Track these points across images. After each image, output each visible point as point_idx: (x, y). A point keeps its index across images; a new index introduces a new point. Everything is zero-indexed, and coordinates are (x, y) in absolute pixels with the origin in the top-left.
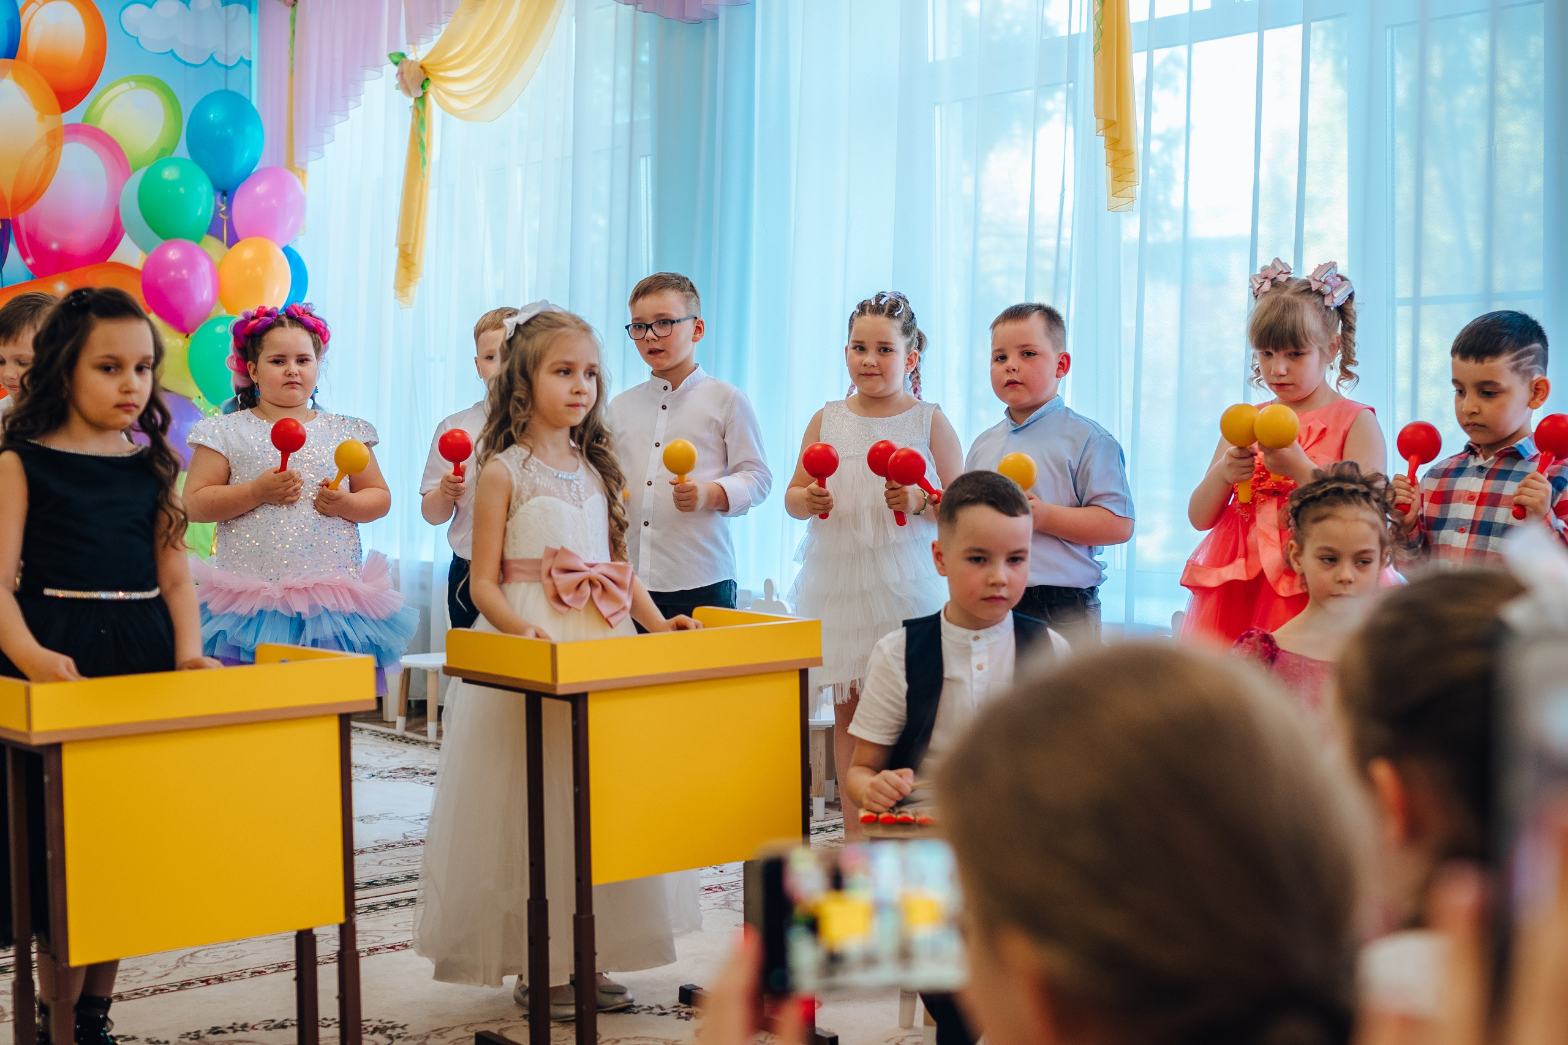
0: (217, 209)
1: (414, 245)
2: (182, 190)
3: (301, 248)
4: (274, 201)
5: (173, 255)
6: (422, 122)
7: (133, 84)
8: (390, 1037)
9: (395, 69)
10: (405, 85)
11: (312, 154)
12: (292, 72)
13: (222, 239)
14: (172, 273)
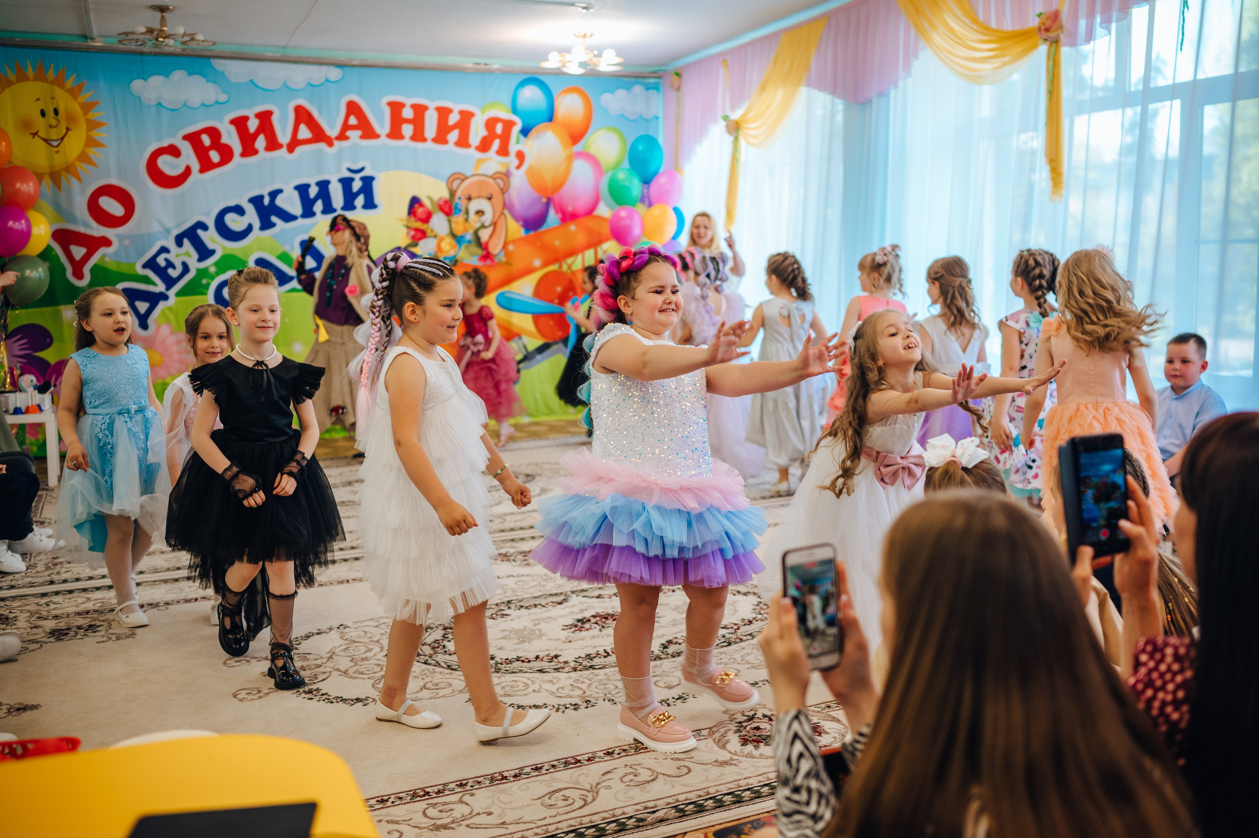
0: (643, 190)
2: (627, 183)
4: (668, 186)
5: (624, 214)
6: (737, 149)
7: (604, 130)
9: (724, 123)
10: (729, 131)
14: (624, 222)
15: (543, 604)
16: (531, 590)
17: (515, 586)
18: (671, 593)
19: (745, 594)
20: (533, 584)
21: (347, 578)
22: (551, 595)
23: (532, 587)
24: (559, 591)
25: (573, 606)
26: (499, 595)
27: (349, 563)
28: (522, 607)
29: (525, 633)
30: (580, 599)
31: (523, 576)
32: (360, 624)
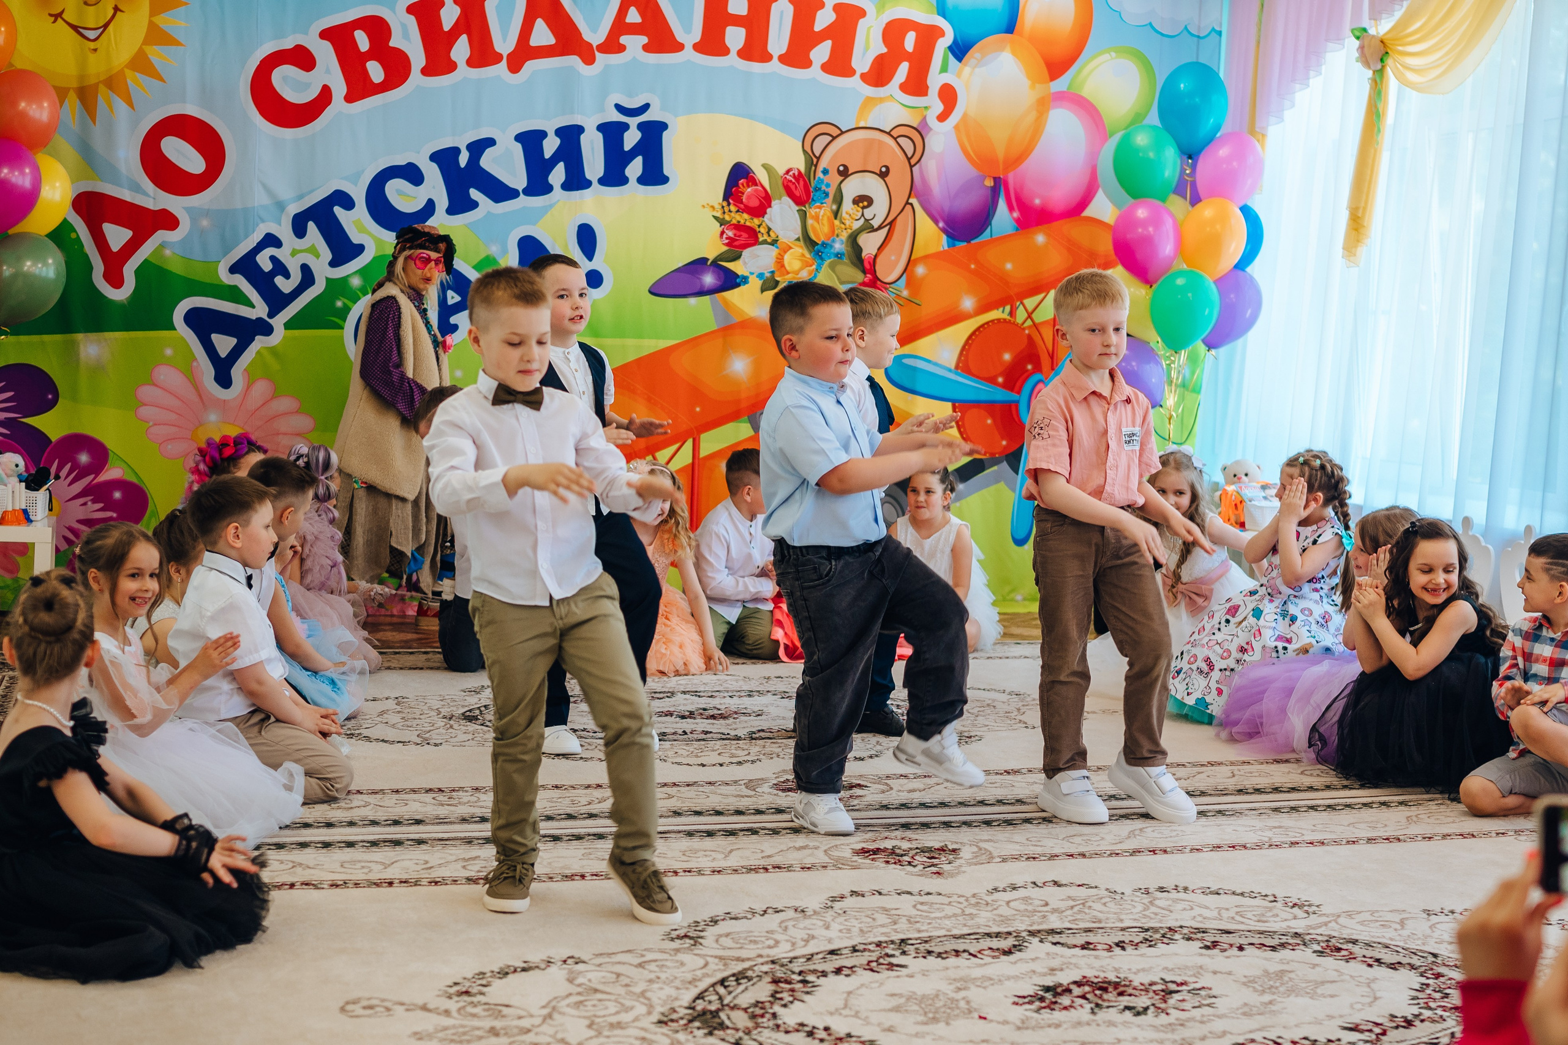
0: (1183, 171)
1: (1365, 209)
2: (1151, 155)
3: (1257, 204)
4: (1235, 164)
5: (1141, 213)
6: (1379, 93)
7: (1113, 54)
8: (1307, 912)
9: (1357, 43)
10: (1365, 59)
11: (1272, 119)
12: (1259, 42)
13: (1185, 198)
14: (1140, 230)
15: (972, 951)
16: (947, 922)
17: (914, 912)
18: (1235, 951)
19: (1393, 966)
20: (949, 911)
21: (582, 871)
22: (989, 935)
23: (950, 917)
24: (1006, 930)
25: (1033, 960)
26: (882, 926)
27: (585, 843)
28: (930, 952)
29: (939, 1004)
30: (1047, 947)
31: (929, 894)
32: (607, 960)
